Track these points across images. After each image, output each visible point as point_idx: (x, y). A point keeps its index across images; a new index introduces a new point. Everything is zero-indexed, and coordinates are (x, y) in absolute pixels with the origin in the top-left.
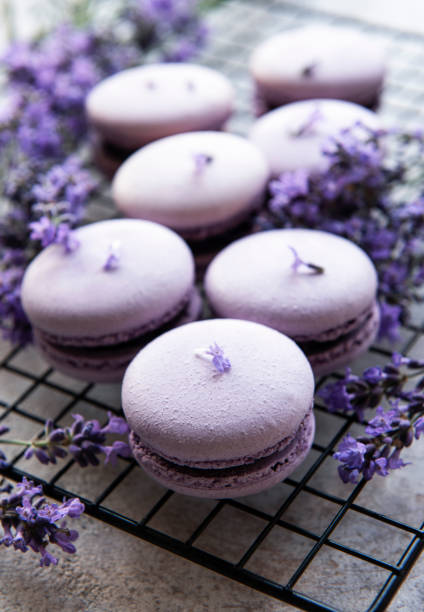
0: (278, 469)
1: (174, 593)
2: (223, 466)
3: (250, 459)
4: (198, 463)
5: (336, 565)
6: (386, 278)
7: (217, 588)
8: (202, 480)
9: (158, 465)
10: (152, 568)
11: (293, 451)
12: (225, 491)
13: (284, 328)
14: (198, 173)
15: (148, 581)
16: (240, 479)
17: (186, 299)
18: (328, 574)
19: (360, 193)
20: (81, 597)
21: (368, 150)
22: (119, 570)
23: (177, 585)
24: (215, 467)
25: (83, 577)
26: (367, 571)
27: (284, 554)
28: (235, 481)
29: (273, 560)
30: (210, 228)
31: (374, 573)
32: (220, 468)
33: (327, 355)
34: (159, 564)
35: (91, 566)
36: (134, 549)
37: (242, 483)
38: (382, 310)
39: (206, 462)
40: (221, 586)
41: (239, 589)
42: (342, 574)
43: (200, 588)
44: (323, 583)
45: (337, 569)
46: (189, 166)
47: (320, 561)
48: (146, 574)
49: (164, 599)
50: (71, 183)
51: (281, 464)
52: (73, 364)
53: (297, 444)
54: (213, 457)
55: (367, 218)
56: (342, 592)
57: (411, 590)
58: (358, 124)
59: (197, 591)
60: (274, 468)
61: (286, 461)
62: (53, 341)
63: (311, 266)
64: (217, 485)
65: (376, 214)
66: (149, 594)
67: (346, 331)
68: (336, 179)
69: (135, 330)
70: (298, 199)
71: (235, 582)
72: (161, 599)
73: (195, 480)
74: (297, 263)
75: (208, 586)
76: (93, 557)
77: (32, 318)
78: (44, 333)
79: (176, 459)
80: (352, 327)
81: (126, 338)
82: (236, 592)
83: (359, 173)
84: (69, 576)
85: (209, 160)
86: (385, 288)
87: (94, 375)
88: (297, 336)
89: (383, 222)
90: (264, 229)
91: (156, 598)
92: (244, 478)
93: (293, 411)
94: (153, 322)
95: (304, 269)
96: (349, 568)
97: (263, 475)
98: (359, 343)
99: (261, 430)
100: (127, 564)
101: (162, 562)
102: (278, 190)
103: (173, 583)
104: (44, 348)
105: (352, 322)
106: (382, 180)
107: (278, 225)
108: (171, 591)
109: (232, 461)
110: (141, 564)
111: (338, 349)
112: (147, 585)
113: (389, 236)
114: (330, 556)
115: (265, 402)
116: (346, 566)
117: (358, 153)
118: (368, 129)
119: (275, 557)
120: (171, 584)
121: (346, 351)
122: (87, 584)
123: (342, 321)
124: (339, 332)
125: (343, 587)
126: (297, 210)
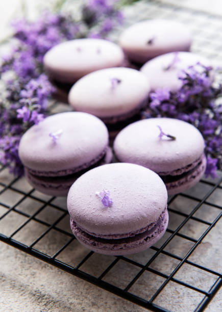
0: (148, 240)
1: (92, 306)
2: (118, 238)
3: (132, 234)
4: (105, 236)
5: (179, 293)
6: (211, 144)
7: (115, 303)
8: (108, 246)
9: (85, 238)
10: (82, 293)
11: (156, 231)
12: (119, 252)
13: (153, 167)
14: (113, 88)
15: (79, 299)
16: (127, 245)
17: (104, 153)
18: (174, 298)
19: (199, 100)
20: (44, 306)
21: (203, 77)
22: (65, 293)
23: (94, 302)
24: (114, 238)
25: (46, 296)
26: (194, 296)
27: (152, 287)
28: (125, 246)
29: (146, 290)
30: (118, 117)
31: (198, 298)
32: (117, 238)
33: (177, 183)
34: (85, 291)
35: (50, 291)
36: (73, 283)
37: (128, 247)
38: (208, 161)
39: (109, 235)
40: (117, 303)
41: (127, 304)
42: (181, 298)
43: (106, 303)
44: (171, 302)
45: (179, 295)
46: (108, 84)
47: (170, 291)
48: (79, 296)
49: (87, 308)
50: (40, 88)
51: (150, 238)
52: (44, 186)
53: (158, 228)
54: (113, 233)
55: (202, 113)
56: (181, 307)
57: (218, 307)
58: (198, 63)
59: (105, 305)
60: (146, 240)
61: (152, 236)
62: (34, 173)
63: (169, 136)
64: (115, 248)
65: (208, 111)
66: (80, 306)
67: (187, 170)
68: (185, 92)
69: (76, 168)
70: (164, 102)
71: (125, 300)
72: (86, 308)
73: (104, 245)
74: (162, 134)
75: (110, 302)
76: (51, 287)
77: (23, 162)
78: (29, 169)
79: (94, 234)
80: (190, 168)
81: (71, 173)
82: (125, 306)
83: (197, 89)
84: (38, 296)
85: (119, 82)
86: (210, 149)
87: (55, 192)
88: (160, 172)
89: (211, 116)
90: (147, 118)
91: (83, 308)
92: (129, 245)
93: (156, 209)
94: (85, 164)
95: (165, 137)
96: (185, 295)
97: (140, 244)
98: (194, 177)
99: (138, 218)
100: (69, 290)
101: (87, 290)
102: (154, 98)
103: (93, 300)
104: (29, 178)
105: (190, 165)
106: (211, 93)
107: (154, 116)
108: (91, 304)
109: (123, 235)
110: (76, 290)
111: (183, 180)
112: (78, 301)
113: (214, 122)
114: (176, 288)
115: (141, 204)
116: (184, 294)
117: (197, 79)
118: (203, 67)
119: (147, 288)
120: (91, 301)
121: (187, 181)
122: (47, 300)
123: (184, 165)
124: (183, 171)
125: (181, 304)
126: (164, 108)
